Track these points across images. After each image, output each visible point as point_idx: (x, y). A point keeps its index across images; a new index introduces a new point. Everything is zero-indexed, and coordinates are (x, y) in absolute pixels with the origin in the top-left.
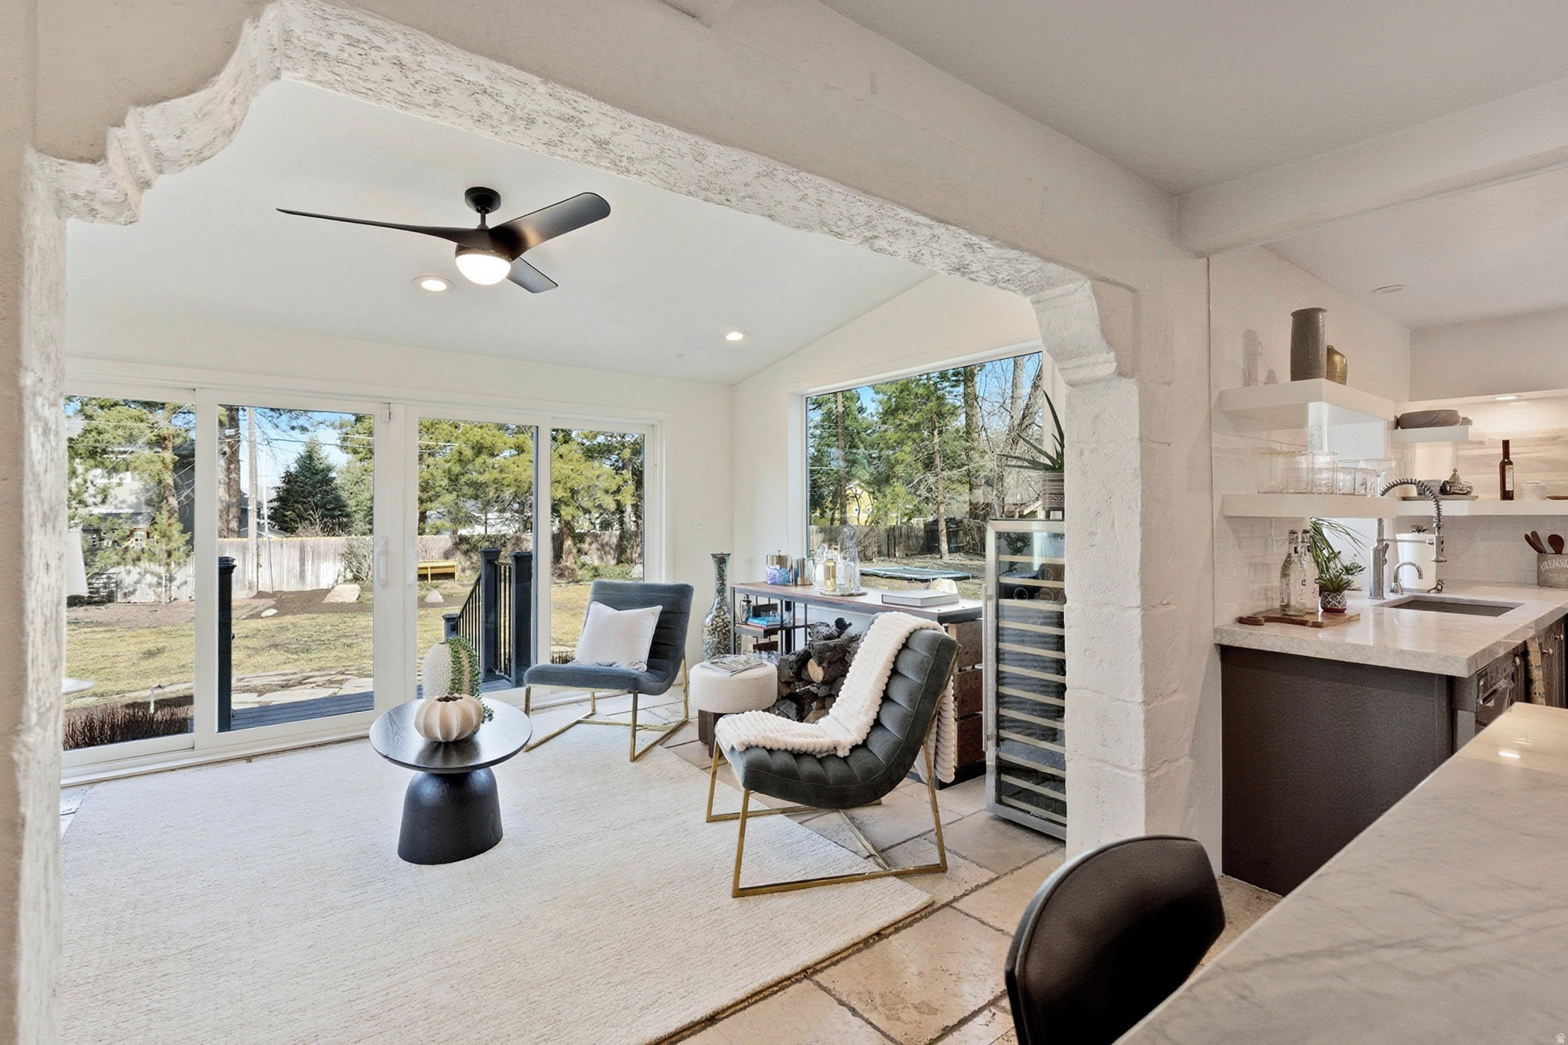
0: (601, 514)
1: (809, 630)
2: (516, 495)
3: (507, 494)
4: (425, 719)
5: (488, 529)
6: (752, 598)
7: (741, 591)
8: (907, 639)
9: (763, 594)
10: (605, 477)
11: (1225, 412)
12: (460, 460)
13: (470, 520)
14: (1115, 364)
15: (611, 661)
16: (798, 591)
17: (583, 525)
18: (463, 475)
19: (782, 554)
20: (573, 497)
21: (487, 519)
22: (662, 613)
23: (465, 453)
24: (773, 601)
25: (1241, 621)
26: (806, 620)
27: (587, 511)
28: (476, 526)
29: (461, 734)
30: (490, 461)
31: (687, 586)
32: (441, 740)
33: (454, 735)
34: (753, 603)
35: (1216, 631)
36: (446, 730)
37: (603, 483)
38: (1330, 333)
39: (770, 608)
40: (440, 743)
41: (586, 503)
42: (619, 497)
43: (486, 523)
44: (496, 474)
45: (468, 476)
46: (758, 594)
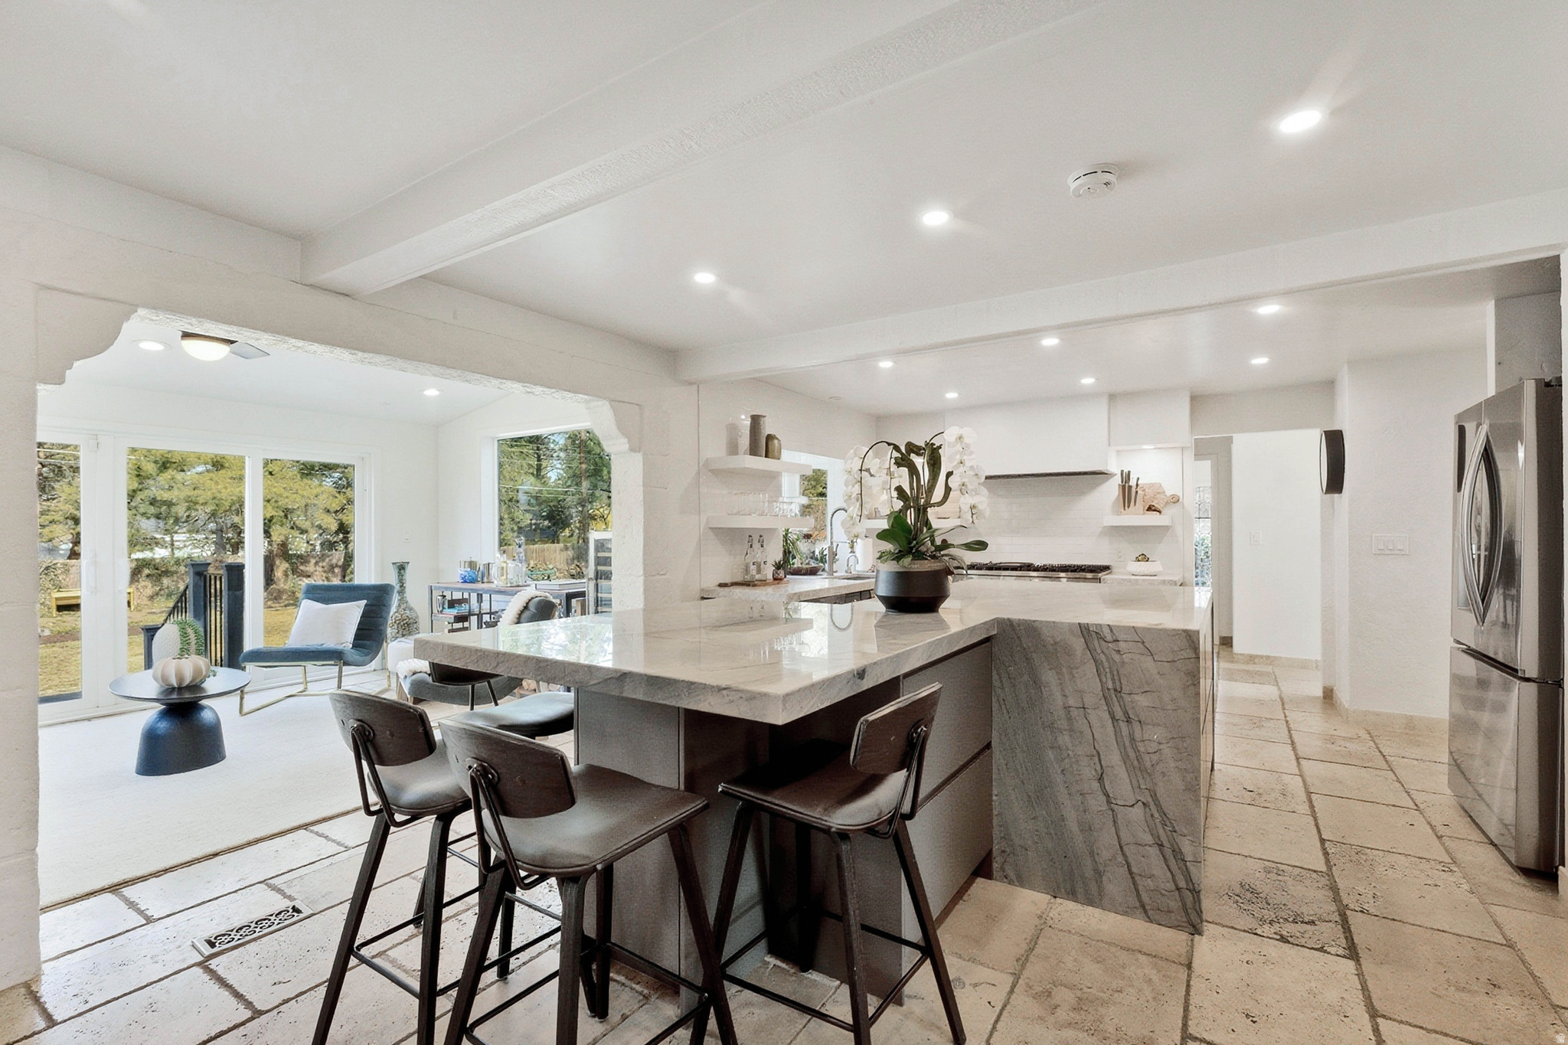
0: (321, 535)
1: (492, 616)
2: (213, 515)
3: (201, 513)
4: (163, 670)
5: (176, 552)
6: (448, 594)
7: (438, 588)
8: (527, 604)
9: (459, 590)
10: (325, 496)
11: (710, 471)
12: (138, 476)
13: (151, 543)
14: (628, 445)
15: (320, 643)
16: (485, 586)
17: (299, 546)
18: (140, 490)
19: (473, 560)
20: (286, 516)
21: (172, 540)
22: (366, 605)
23: (145, 468)
24: (466, 596)
25: (721, 585)
26: (490, 609)
27: (303, 532)
28: (156, 549)
29: (191, 682)
30: (179, 476)
31: (389, 585)
32: (176, 686)
33: (187, 682)
34: (449, 598)
35: (702, 590)
36: (180, 679)
37: (323, 501)
38: (768, 428)
39: (460, 602)
40: (173, 689)
41: (301, 521)
42: (344, 518)
43: (173, 545)
44: (188, 492)
45: (146, 492)
46: (452, 590)
